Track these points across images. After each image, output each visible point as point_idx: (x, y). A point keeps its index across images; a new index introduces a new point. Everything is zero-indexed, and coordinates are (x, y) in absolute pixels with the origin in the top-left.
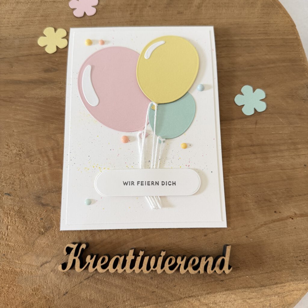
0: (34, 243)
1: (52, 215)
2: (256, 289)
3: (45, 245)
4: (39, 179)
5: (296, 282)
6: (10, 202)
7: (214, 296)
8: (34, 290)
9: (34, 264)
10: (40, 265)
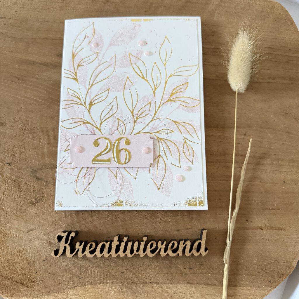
0: (24, 211)
1: (44, 189)
2: (216, 287)
3: (34, 214)
4: (38, 154)
5: (254, 288)
6: (9, 171)
7: (176, 287)
8: (18, 252)
9: (22, 229)
10: (27, 231)
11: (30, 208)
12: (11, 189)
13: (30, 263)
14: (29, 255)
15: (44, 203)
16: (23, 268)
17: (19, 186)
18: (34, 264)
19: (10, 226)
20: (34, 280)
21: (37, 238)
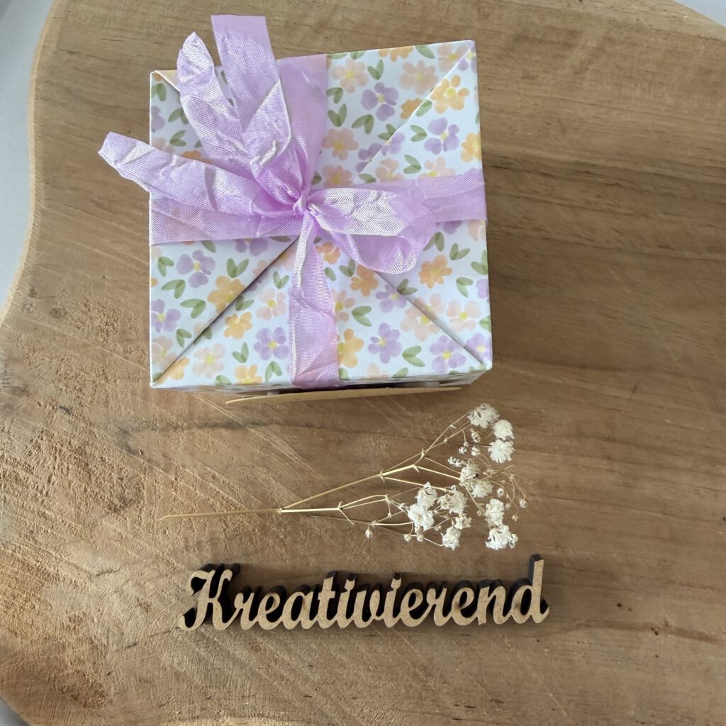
0: (94, 525)
1: (142, 476)
3: (114, 533)
4: (134, 393)
6: (66, 428)
8: (72, 620)
9: (85, 567)
10: (96, 573)
11: (107, 517)
12: (68, 468)
13: (97, 648)
14: (95, 631)
15: (140, 509)
16: (79, 659)
17: (87, 465)
18: (106, 654)
19: (58, 556)
20: (103, 691)
21: (119, 591)
